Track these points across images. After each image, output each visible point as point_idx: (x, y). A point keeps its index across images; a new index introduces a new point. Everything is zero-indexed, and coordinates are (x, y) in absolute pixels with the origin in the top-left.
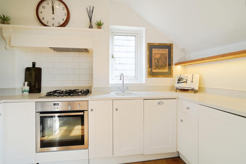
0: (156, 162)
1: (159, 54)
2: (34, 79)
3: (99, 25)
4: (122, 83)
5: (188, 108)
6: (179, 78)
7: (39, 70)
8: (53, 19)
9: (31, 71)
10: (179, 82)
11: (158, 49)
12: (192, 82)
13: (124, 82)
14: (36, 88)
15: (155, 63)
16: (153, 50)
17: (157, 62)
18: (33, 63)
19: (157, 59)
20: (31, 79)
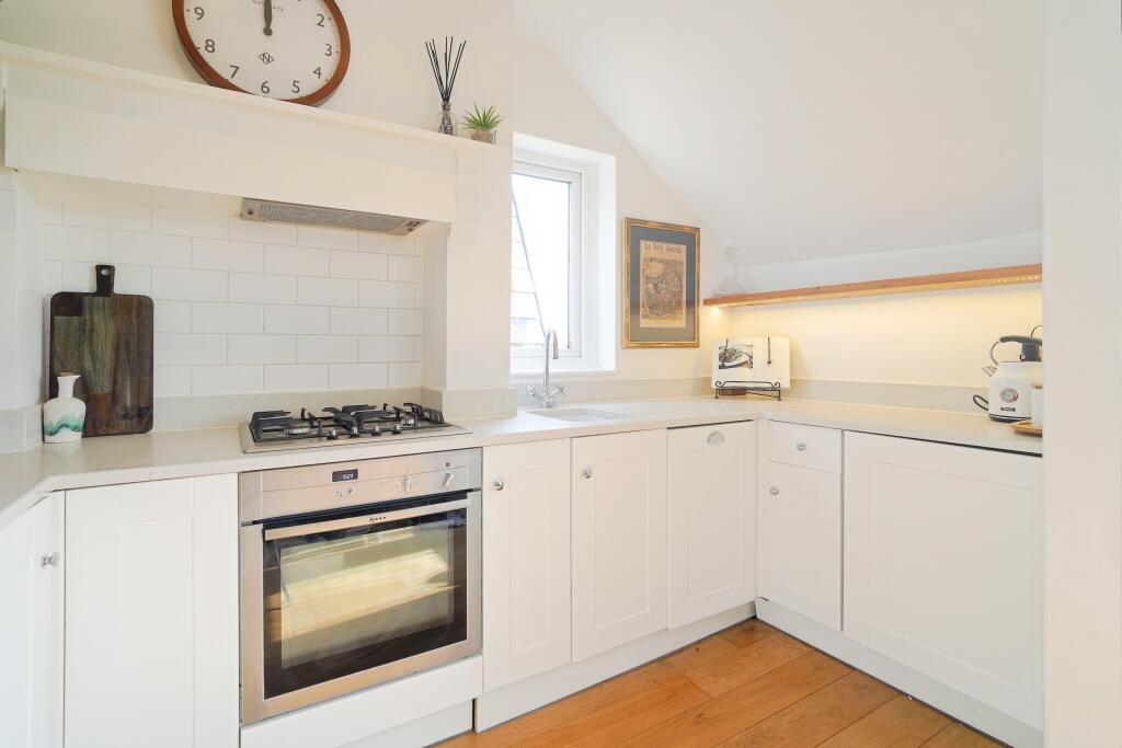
0: (697, 650)
1: (661, 261)
2: (107, 359)
3: (483, 127)
4: (543, 370)
5: (801, 447)
6: (722, 351)
7: (140, 309)
8: (266, 58)
9: (91, 313)
10: (727, 364)
11: (658, 244)
12: (769, 362)
13: (550, 366)
14: (125, 408)
15: (649, 296)
16: (643, 244)
17: (653, 291)
18: (99, 268)
19: (655, 278)
20: (87, 356)
